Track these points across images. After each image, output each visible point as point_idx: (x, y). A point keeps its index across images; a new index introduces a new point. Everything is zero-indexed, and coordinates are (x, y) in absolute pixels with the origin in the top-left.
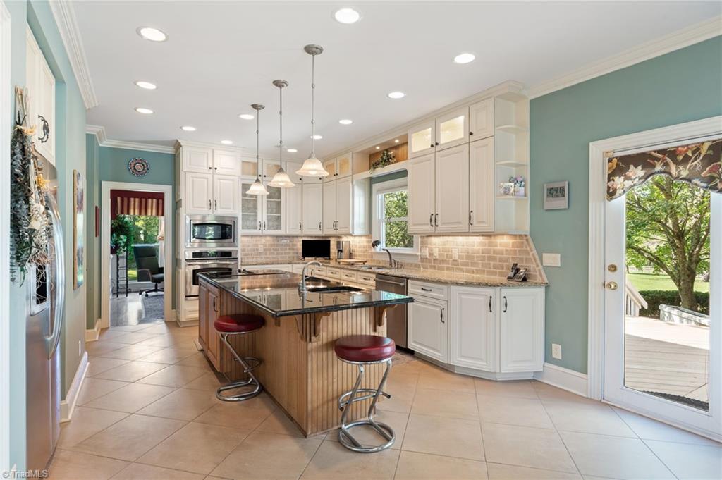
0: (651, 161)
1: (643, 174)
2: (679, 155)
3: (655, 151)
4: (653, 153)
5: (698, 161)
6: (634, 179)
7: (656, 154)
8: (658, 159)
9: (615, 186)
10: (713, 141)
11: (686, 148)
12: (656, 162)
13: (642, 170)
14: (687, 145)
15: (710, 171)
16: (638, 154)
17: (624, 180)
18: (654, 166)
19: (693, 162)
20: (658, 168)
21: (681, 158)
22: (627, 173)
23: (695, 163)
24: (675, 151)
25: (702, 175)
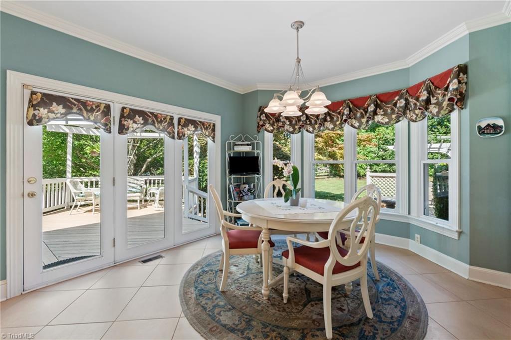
0: (70, 104)
1: (64, 112)
2: (88, 106)
3: (72, 99)
4: (71, 99)
5: (99, 113)
6: (57, 114)
7: (73, 101)
8: (75, 105)
9: (40, 115)
10: (106, 104)
11: (92, 103)
12: (73, 106)
13: (63, 108)
14: (93, 102)
15: (105, 120)
16: (59, 96)
17: (48, 113)
18: (72, 109)
19: (96, 112)
20: (75, 110)
21: (89, 108)
22: (51, 108)
23: (97, 113)
24: (85, 103)
25: (102, 121)
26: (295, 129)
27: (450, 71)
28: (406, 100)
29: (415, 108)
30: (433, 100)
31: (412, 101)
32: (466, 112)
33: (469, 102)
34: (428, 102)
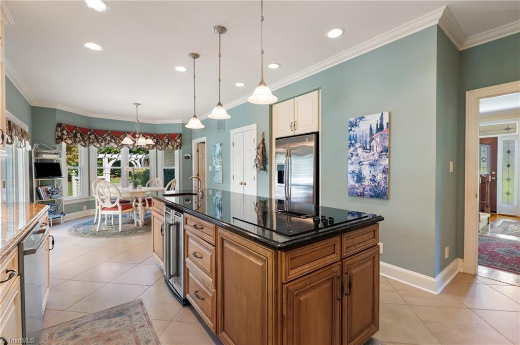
26: (86, 144)
27: (177, 134)
28: (157, 139)
29: (162, 145)
30: (170, 144)
31: (161, 141)
32: (181, 150)
33: (182, 147)
34: (168, 143)
